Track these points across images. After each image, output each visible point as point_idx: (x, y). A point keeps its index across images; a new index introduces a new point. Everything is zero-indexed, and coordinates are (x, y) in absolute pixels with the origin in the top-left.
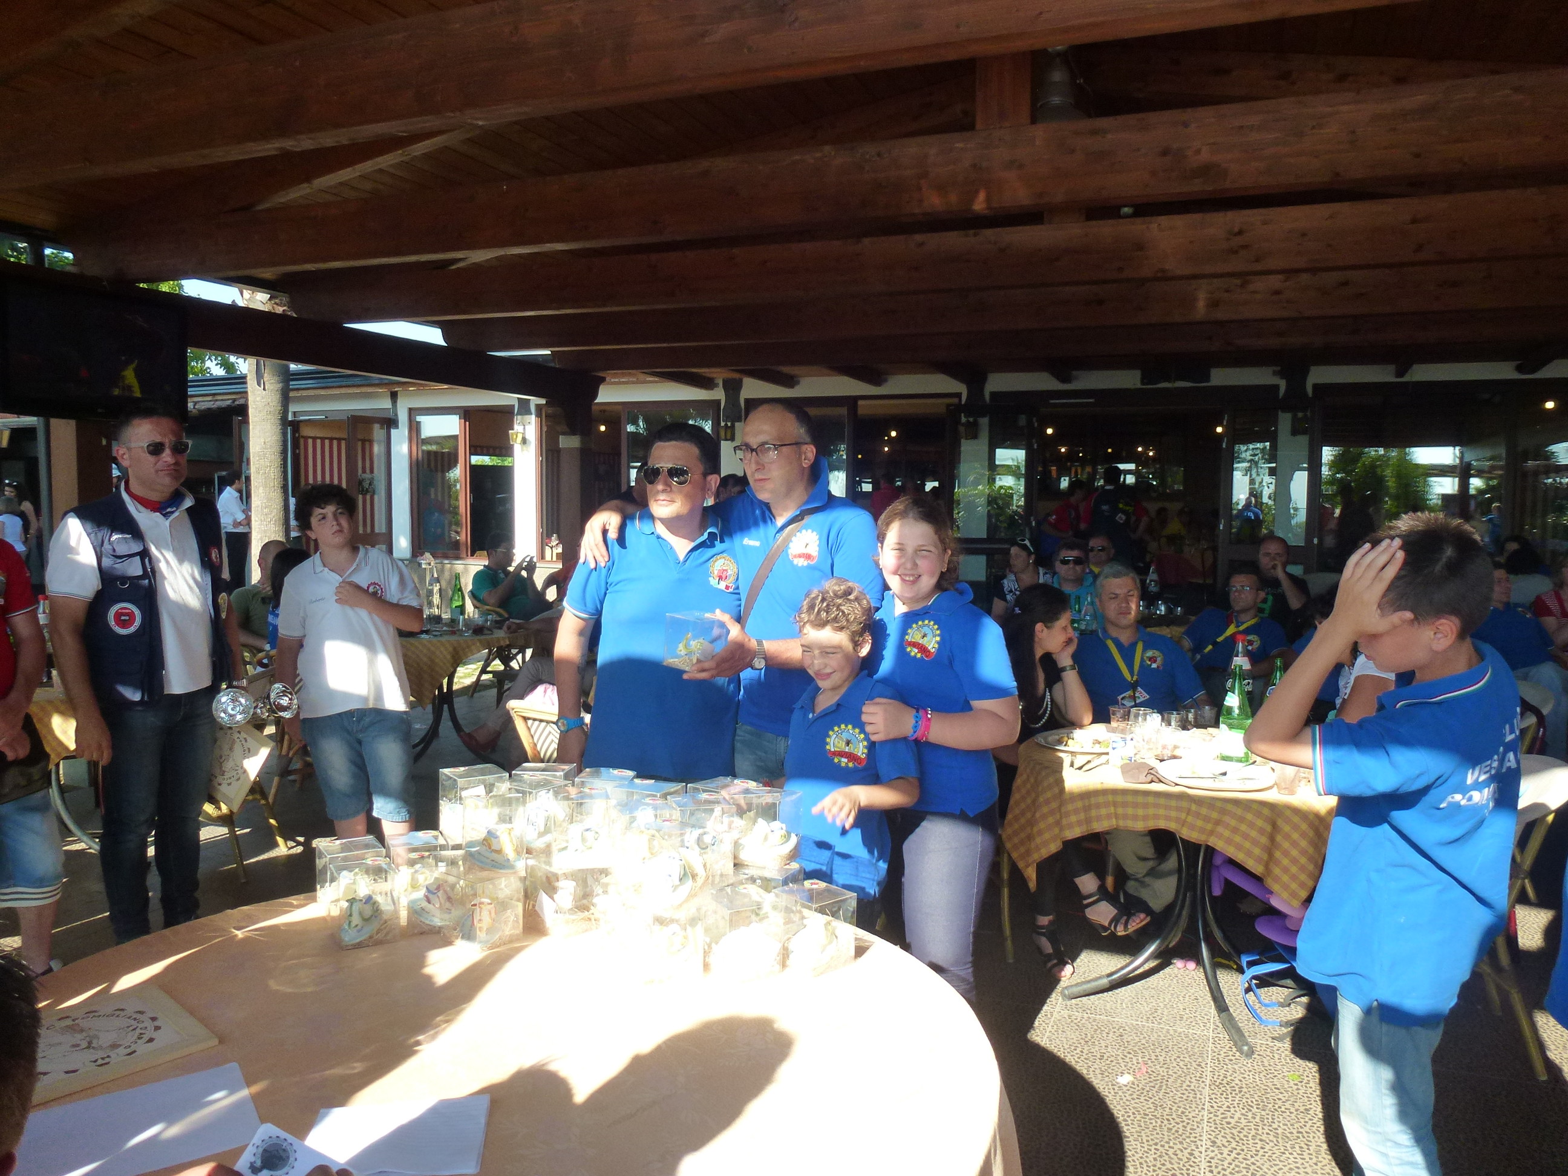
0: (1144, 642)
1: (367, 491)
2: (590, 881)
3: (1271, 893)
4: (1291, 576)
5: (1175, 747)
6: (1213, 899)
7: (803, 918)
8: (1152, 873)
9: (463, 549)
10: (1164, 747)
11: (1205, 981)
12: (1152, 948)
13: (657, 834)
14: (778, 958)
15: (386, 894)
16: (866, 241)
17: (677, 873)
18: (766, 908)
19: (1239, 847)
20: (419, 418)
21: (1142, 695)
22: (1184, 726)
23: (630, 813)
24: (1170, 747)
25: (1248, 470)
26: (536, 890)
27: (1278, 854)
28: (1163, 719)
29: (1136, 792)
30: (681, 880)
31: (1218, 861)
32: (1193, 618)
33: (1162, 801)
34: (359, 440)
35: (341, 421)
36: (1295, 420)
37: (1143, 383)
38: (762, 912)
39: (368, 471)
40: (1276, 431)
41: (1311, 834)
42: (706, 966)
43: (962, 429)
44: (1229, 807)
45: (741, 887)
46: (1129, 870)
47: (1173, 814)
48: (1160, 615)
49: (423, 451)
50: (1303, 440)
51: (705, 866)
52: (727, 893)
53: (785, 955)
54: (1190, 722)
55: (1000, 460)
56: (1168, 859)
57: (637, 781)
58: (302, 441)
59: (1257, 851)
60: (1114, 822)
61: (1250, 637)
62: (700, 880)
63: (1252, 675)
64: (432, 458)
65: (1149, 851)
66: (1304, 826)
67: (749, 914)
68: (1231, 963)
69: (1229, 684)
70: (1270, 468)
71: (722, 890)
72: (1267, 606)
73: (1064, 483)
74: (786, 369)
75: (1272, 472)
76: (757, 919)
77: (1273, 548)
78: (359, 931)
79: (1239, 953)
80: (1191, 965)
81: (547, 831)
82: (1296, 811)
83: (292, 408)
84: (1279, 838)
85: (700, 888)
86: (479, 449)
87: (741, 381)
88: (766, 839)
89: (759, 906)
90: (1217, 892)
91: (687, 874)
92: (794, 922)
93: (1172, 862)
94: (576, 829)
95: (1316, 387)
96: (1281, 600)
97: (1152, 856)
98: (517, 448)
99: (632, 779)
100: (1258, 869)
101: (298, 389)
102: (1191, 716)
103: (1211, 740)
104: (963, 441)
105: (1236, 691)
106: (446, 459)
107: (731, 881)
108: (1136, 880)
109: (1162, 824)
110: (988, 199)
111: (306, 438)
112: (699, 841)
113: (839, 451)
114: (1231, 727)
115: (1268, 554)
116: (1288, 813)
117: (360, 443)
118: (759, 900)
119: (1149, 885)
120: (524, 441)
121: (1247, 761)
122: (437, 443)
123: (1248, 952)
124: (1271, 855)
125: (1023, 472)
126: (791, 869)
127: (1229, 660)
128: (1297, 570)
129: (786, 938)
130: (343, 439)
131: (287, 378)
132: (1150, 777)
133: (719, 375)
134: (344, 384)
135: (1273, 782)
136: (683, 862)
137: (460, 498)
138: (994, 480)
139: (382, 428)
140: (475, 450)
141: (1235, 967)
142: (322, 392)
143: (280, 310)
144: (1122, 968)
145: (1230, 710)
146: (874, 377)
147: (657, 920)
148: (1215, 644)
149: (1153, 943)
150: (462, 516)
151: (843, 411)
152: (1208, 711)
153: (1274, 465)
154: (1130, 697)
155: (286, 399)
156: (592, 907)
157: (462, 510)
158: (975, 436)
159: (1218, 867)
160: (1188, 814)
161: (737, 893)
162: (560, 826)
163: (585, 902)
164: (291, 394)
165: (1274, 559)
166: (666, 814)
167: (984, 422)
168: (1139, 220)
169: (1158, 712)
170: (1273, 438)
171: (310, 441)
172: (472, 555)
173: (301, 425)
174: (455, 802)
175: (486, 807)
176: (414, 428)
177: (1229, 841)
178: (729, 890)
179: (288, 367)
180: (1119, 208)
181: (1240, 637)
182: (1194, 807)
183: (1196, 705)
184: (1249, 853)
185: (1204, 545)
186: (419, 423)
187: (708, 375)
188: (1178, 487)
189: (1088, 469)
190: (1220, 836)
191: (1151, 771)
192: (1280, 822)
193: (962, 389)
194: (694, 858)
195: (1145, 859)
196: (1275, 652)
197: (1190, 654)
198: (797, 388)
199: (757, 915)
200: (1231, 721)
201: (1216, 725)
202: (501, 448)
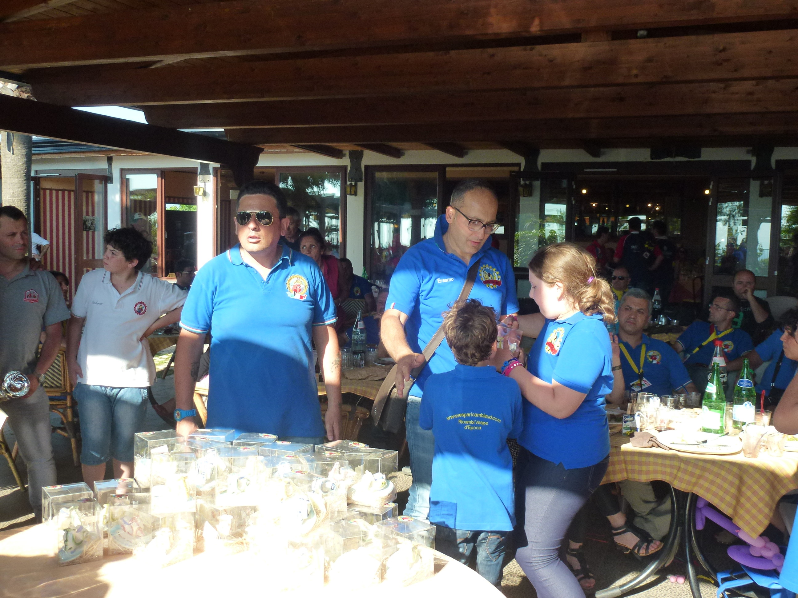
0: (646, 345)
1: (90, 229)
2: (243, 515)
3: (739, 529)
4: (757, 299)
5: (670, 421)
6: (697, 532)
7: (397, 543)
8: (653, 512)
9: (160, 271)
10: (662, 422)
11: (691, 592)
12: (652, 567)
13: (291, 482)
14: (378, 573)
15: (94, 524)
16: (453, 53)
17: (305, 510)
18: (371, 536)
19: (715, 495)
20: (128, 176)
21: (646, 383)
22: (677, 406)
23: (273, 466)
24: (666, 422)
25: (726, 222)
26: (203, 521)
27: (743, 500)
28: (661, 401)
29: (641, 454)
30: (308, 515)
31: (700, 505)
32: (685, 328)
33: (660, 461)
34: (84, 191)
35: (71, 178)
36: (762, 185)
37: (652, 158)
38: (367, 539)
39: (90, 213)
40: (748, 193)
41: (768, 486)
42: (326, 578)
43: (521, 189)
44: (708, 466)
45: (352, 521)
46: (636, 510)
47: (668, 470)
48: (661, 326)
49: (131, 200)
50: (768, 201)
51: (326, 505)
52: (342, 525)
53: (383, 570)
54: (681, 404)
55: (549, 211)
56: (665, 502)
57: (279, 443)
58: (42, 192)
59: (728, 498)
60: (625, 475)
61: (727, 342)
62: (322, 516)
63: (727, 371)
64: (138, 205)
65: (651, 497)
66: (763, 481)
67: (357, 540)
68: (710, 579)
69: (709, 376)
70: (743, 220)
71: (338, 522)
72: (739, 320)
73: (595, 229)
74: (395, 144)
75: (745, 223)
76: (364, 543)
77: (744, 278)
78: (72, 552)
79: (716, 572)
80: (681, 580)
81: (212, 479)
82: (757, 469)
83: (34, 168)
84: (744, 489)
85: (323, 520)
86: (172, 199)
87: (362, 152)
88: (371, 485)
89: (365, 534)
90: (700, 526)
91: (313, 511)
92: (390, 546)
93: (667, 505)
94: (233, 478)
95: (778, 162)
96: (749, 316)
97: (654, 501)
98: (200, 199)
99: (275, 442)
100: (729, 512)
101: (39, 154)
102: (682, 399)
103: (696, 417)
104: (522, 198)
105: (715, 382)
106: (148, 206)
107: (345, 516)
108: (642, 517)
109: (660, 477)
110: (541, 24)
111: (45, 190)
112: (322, 487)
113: (433, 203)
114: (710, 407)
115: (741, 283)
116: (751, 471)
117: (84, 194)
118: (365, 530)
119: (650, 521)
120: (205, 194)
121: (722, 433)
122: (142, 195)
123: (722, 571)
124: (738, 502)
125: (565, 220)
126: (389, 508)
127: (710, 359)
128: (761, 294)
129: (385, 557)
130: (73, 191)
131: (30, 145)
132: (651, 443)
133: (346, 147)
134: (72, 150)
135: (741, 449)
136: (310, 502)
137: (158, 234)
138: (544, 226)
139: (101, 183)
140: (169, 199)
141: (713, 582)
142: (57, 156)
143: (25, 96)
144: (631, 581)
145: (710, 396)
146: (459, 152)
147: (291, 544)
148: (701, 347)
149: (653, 564)
150: (158, 247)
151: (436, 175)
152: (694, 396)
153: (746, 218)
154: (638, 384)
155: (29, 160)
156: (244, 534)
157: (159, 242)
158: (530, 194)
159: (700, 509)
160: (678, 470)
161: (349, 525)
162: (222, 475)
163: (239, 530)
164: (34, 157)
165: (746, 286)
166: (298, 467)
167: (537, 184)
168: (651, 40)
169: (658, 396)
170: (745, 198)
171: (48, 192)
172: (166, 276)
173: (41, 179)
174: (146, 457)
175: (168, 461)
176: (125, 183)
177: (708, 490)
178: (343, 522)
179: (31, 138)
180: (636, 31)
181: (718, 343)
182: (683, 466)
183: (686, 391)
184: (722, 499)
185: (695, 274)
186: (128, 180)
187: (338, 148)
188: (677, 233)
189: (612, 219)
190: (701, 487)
191: (652, 438)
192: (745, 477)
193: (521, 160)
194: (318, 499)
195: (647, 502)
196: (744, 354)
197: (682, 354)
198: (402, 158)
199: (364, 540)
200: (711, 404)
201: (700, 406)
202: (188, 199)
